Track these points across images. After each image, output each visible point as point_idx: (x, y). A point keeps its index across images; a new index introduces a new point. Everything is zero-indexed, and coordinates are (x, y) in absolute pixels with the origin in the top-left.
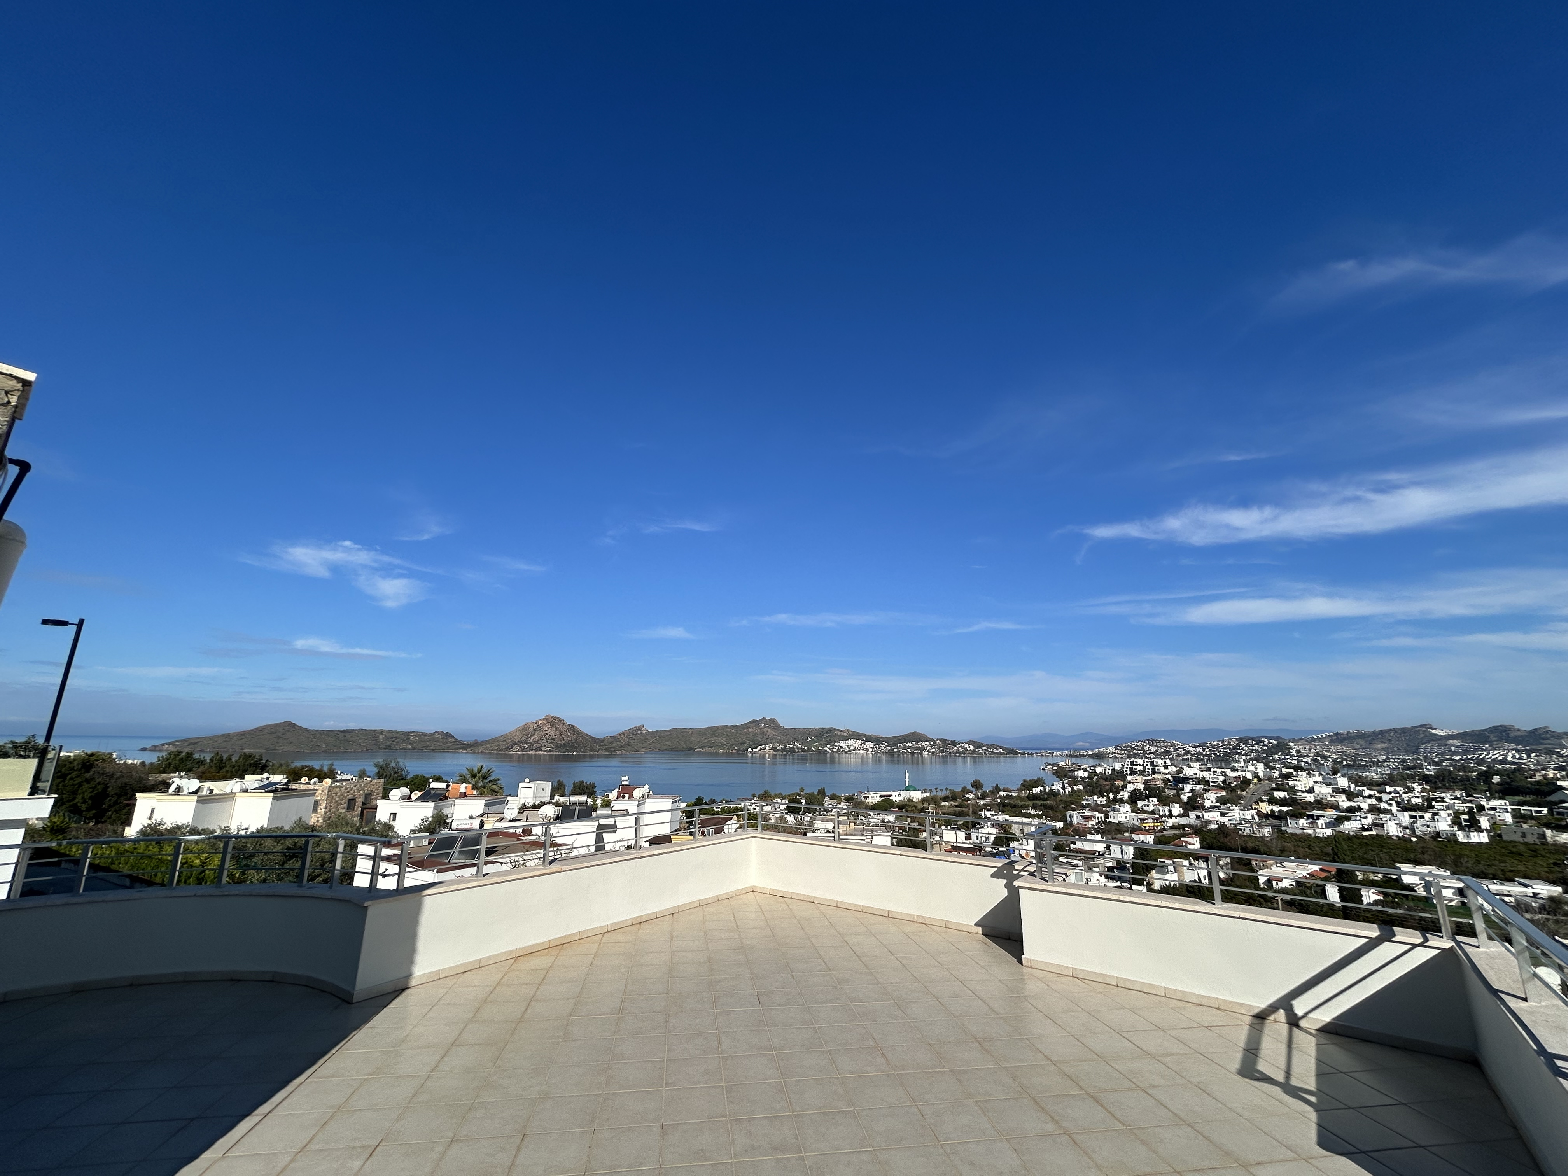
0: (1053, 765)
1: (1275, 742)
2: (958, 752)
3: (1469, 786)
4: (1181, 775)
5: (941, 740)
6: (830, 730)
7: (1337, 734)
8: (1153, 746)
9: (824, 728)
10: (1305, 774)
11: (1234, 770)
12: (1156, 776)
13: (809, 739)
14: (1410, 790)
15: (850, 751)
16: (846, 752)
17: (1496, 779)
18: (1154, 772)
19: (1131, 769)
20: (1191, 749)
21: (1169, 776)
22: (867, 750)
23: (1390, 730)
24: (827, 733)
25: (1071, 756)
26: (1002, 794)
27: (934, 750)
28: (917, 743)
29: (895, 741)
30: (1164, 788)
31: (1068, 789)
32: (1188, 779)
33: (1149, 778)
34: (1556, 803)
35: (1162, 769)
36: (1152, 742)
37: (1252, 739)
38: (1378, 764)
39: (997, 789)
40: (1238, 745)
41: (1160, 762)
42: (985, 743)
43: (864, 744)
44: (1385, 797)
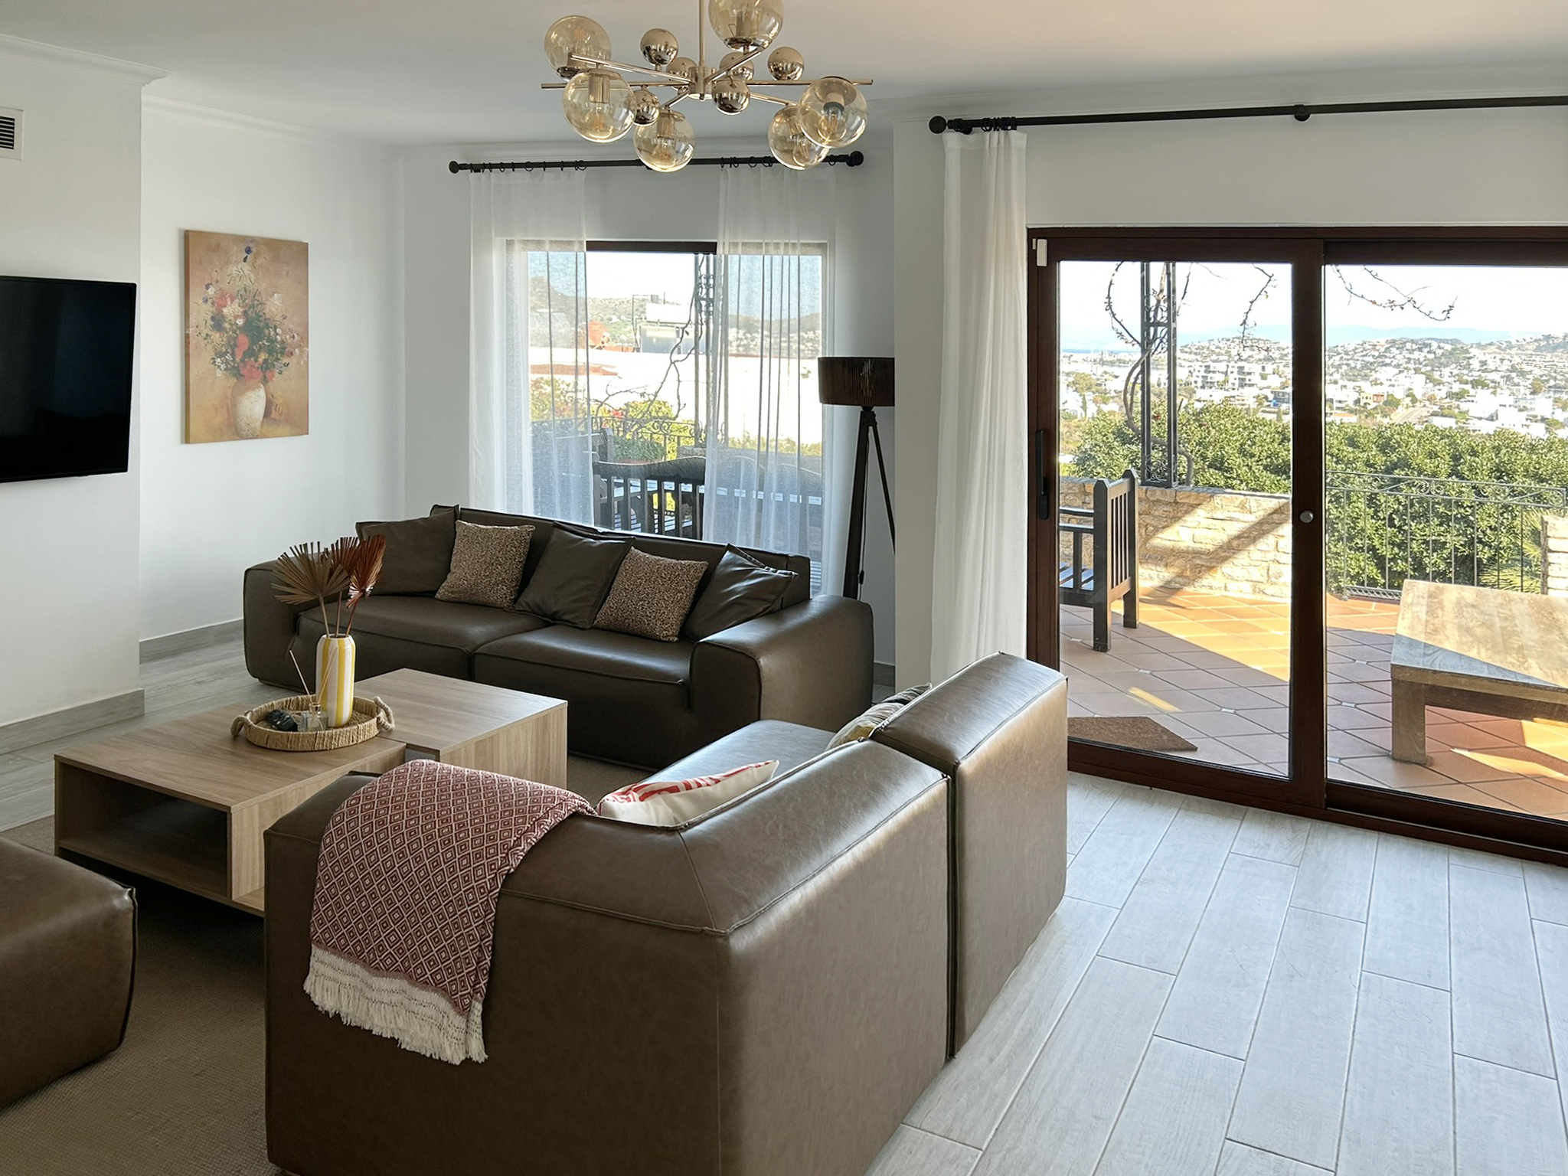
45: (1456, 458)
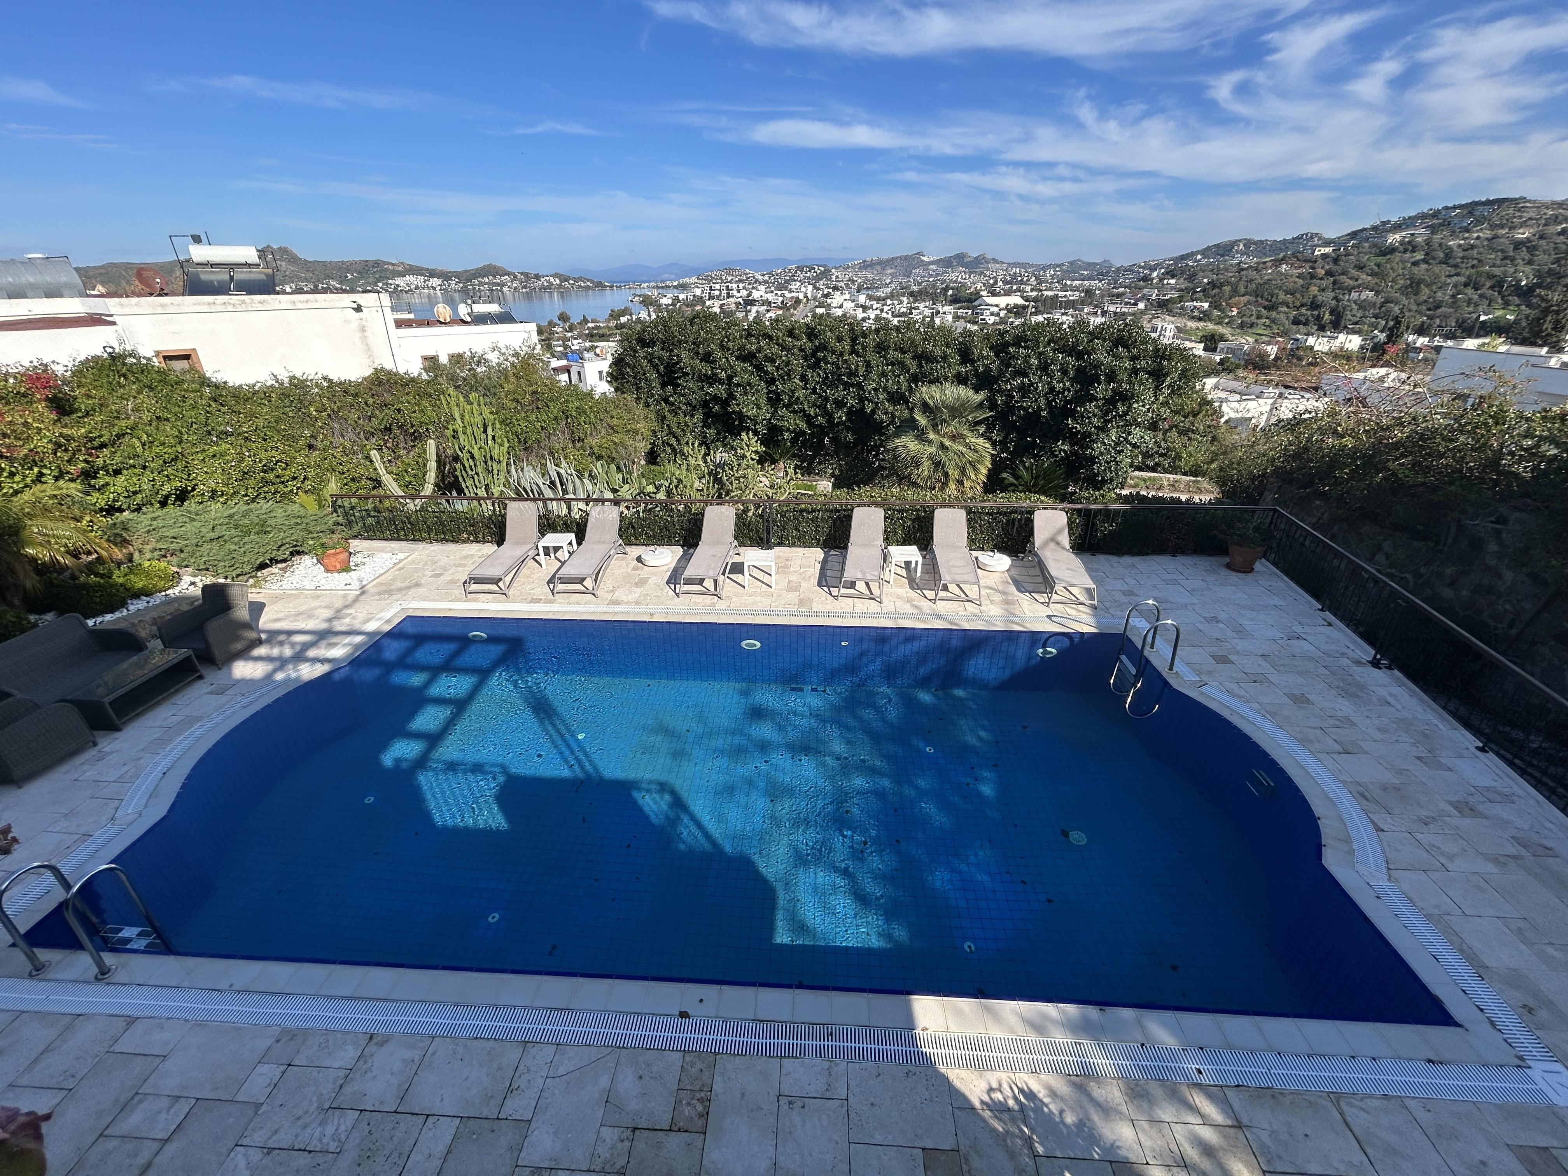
0: (640, 296)
1: (822, 269)
2: (543, 287)
3: (934, 298)
4: (750, 298)
5: (522, 274)
6: (377, 263)
7: (864, 261)
8: (729, 275)
9: (367, 261)
10: (839, 293)
11: (791, 291)
12: (731, 300)
13: (350, 277)
14: (901, 302)
15: (411, 290)
16: (407, 292)
17: (950, 292)
18: (729, 296)
19: (710, 293)
20: (760, 278)
21: (740, 300)
22: (434, 288)
23: (898, 258)
24: (373, 267)
25: (658, 287)
26: (590, 325)
27: (515, 285)
28: (494, 277)
29: (467, 277)
30: (735, 311)
31: (654, 316)
32: (755, 301)
33: (724, 302)
34: (976, 307)
35: (735, 293)
36: (729, 270)
37: (807, 267)
38: (887, 285)
39: (585, 321)
40: (796, 272)
41: (735, 286)
42: (572, 276)
43: (429, 281)
44: (886, 308)
45: (854, 340)
